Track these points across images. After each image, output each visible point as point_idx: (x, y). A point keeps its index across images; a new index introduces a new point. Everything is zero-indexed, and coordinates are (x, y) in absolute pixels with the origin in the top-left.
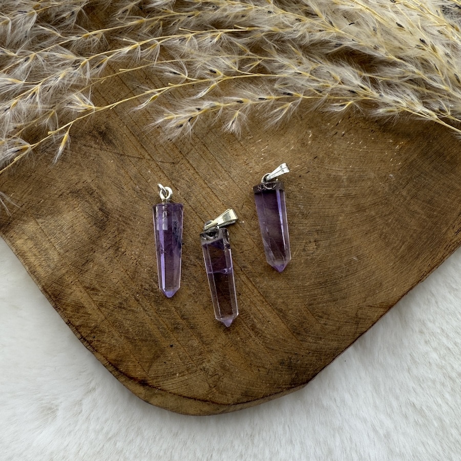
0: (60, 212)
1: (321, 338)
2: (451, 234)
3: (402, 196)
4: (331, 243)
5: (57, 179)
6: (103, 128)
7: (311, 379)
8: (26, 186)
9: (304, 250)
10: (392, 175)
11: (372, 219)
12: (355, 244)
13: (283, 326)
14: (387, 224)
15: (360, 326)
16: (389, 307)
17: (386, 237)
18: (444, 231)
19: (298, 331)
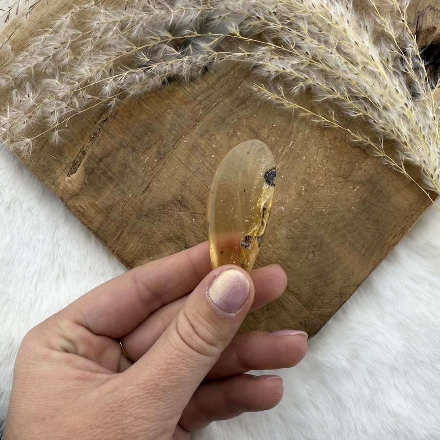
0: (161, 252)
1: (322, 307)
2: (390, 239)
3: (360, 219)
4: (321, 252)
5: (157, 232)
6: (180, 198)
7: (318, 331)
8: (140, 238)
9: (307, 258)
10: (353, 208)
11: (344, 236)
12: (336, 250)
13: (300, 303)
14: (353, 237)
15: (343, 298)
16: (359, 285)
17: (353, 245)
18: (386, 237)
19: (308, 305)
